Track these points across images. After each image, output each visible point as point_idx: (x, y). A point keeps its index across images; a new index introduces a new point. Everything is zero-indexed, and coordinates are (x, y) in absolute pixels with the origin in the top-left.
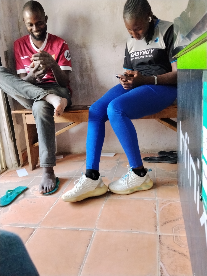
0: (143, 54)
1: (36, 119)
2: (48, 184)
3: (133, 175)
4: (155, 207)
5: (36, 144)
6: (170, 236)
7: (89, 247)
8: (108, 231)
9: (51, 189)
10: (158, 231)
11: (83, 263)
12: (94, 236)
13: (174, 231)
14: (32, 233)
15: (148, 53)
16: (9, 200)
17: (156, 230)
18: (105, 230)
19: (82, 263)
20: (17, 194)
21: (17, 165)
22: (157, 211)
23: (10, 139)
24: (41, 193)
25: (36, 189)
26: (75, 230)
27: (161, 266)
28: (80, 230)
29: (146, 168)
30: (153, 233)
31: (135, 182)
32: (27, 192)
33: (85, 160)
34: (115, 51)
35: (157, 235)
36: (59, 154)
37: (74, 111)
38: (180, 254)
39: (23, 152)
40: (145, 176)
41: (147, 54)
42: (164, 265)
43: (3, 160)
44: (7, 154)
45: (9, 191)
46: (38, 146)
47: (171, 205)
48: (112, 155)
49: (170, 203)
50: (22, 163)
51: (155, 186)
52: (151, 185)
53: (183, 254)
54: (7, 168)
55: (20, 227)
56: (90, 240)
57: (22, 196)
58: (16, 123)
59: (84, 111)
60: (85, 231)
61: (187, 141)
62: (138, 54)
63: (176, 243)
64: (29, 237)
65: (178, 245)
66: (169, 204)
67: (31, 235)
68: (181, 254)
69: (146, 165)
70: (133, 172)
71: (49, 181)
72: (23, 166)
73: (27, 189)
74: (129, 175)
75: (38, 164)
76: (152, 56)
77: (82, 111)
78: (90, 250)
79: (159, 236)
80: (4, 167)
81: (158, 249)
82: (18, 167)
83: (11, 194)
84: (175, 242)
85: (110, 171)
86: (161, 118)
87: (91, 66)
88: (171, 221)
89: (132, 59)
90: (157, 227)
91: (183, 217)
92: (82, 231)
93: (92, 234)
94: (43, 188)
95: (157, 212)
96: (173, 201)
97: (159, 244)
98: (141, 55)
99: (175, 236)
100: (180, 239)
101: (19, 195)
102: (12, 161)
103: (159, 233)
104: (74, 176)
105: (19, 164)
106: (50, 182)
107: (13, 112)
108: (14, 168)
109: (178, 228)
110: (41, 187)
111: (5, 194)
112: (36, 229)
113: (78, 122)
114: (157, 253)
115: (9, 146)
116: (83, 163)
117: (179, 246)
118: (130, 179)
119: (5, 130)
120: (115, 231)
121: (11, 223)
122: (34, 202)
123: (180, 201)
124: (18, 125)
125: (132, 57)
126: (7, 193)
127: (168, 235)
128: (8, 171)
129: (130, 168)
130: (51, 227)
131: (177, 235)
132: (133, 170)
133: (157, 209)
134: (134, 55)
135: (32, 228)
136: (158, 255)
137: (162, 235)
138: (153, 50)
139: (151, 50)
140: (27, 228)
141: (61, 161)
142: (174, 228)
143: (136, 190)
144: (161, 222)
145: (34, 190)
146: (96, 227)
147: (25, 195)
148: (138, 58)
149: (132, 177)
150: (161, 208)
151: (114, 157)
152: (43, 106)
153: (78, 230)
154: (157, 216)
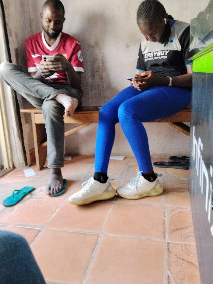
0: (158, 55)
1: (45, 118)
2: (55, 185)
3: (142, 179)
4: (165, 214)
5: (44, 144)
6: (178, 244)
7: (95, 251)
8: (115, 235)
9: (58, 191)
10: (166, 238)
11: (89, 267)
12: (100, 240)
13: (183, 239)
14: (38, 235)
15: (163, 54)
16: (15, 200)
17: (165, 237)
18: (111, 235)
19: (87, 268)
20: (24, 194)
21: (24, 165)
22: (166, 217)
23: (18, 138)
24: (48, 194)
25: (43, 190)
26: (81, 233)
27: (168, 274)
28: (87, 234)
29: (156, 174)
30: (161, 240)
31: (144, 187)
32: (33, 192)
33: (94, 162)
34: (129, 52)
35: (166, 242)
36: (68, 155)
37: (84, 112)
38: (188, 263)
39: (31, 152)
40: (155, 182)
41: (162, 56)
42: (171, 273)
43: (11, 160)
44: (14, 153)
45: (16, 191)
46: (46, 147)
47: (180, 212)
48: (121, 158)
49: (180, 210)
50: (29, 163)
51: (165, 191)
52: (161, 191)
53: (191, 263)
54: (14, 167)
55: (25, 228)
56: (96, 244)
57: (28, 196)
58: (25, 122)
59: (94, 112)
60: (92, 235)
61: (200, 147)
62: (152, 55)
63: (185, 252)
64: (35, 238)
65: (187, 253)
66: (179, 212)
67: (36, 236)
68: (190, 263)
69: (156, 170)
70: (142, 177)
71: (56, 182)
72: (30, 166)
73: (34, 189)
74: (138, 180)
75: (46, 164)
76: (166, 57)
77: (92, 112)
78: (95, 254)
79: (167, 243)
80: (11, 166)
81: (166, 256)
82: (25, 167)
83: (17, 194)
84: (184, 250)
85: (119, 175)
86: (173, 122)
87: (103, 66)
88: (181, 228)
89: (146, 60)
90: (166, 234)
91: (193, 225)
92: (88, 234)
93: (99, 237)
94: (50, 189)
95: (166, 219)
96: (183, 208)
97: (167, 251)
98: (155, 56)
99: (184, 245)
100: (189, 247)
101: (26, 195)
102: (19, 160)
103: (167, 241)
104: (82, 179)
105: (26, 164)
106: (57, 184)
107: (22, 111)
108: (22, 168)
109: (188, 236)
110: (48, 188)
111: (11, 194)
112: (42, 230)
113: (88, 123)
114: (165, 261)
115: (17, 145)
116: (91, 165)
117: (189, 255)
118: (139, 183)
119: (13, 128)
120: (122, 237)
121: (17, 224)
122: (41, 203)
123: (190, 209)
124: (27, 124)
125: (146, 58)
126: (13, 192)
127: (177, 242)
128: (15, 170)
129: (139, 173)
130: (56, 229)
131: (186, 244)
132: (143, 174)
133: (166, 216)
134: (148, 55)
135: (38, 230)
136: (166, 263)
137: (170, 243)
138: (169, 51)
139: (166, 51)
140: (33, 229)
141: (69, 163)
142: (184, 236)
143: (145, 195)
144: (170, 229)
145: (41, 190)
146: (103, 232)
147: (32, 195)
148: (152, 59)
149: (141, 181)
150: (171, 215)
151: (124, 160)
152: (53, 106)
153: (85, 234)
154: (166, 223)
